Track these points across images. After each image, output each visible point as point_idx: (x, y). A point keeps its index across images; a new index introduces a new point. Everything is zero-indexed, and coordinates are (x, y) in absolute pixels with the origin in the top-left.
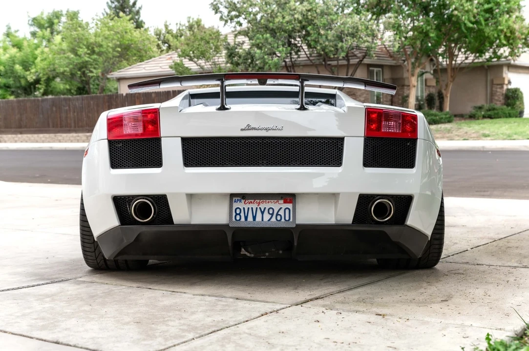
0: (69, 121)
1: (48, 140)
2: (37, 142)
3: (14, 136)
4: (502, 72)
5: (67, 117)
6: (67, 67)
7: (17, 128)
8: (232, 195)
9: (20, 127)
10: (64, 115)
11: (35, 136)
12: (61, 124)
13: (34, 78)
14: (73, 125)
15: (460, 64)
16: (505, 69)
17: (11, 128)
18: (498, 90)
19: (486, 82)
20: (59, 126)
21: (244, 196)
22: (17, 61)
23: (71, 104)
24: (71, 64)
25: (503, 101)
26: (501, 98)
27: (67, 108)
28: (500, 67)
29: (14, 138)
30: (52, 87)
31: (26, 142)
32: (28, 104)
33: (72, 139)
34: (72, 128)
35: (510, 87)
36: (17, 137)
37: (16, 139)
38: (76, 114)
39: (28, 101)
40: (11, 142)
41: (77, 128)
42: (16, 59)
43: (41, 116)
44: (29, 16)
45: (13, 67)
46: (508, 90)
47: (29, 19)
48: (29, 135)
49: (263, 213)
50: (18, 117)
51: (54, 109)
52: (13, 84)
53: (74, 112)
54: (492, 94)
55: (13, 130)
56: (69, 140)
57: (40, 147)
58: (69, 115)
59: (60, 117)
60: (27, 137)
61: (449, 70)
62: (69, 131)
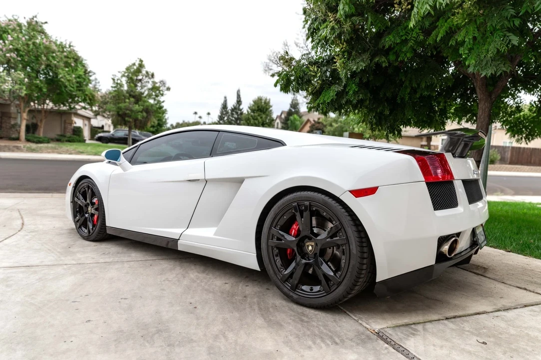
4: (71, 117)
15: (50, 109)
16: (73, 116)
18: (69, 126)
19: (61, 121)
25: (72, 133)
26: (71, 131)
28: (70, 114)
35: (75, 125)
46: (74, 127)
54: (65, 128)
61: (43, 112)
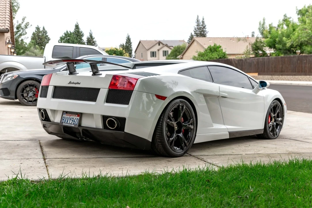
0: (306, 69)
1: (294, 79)
2: (289, 80)
3: (278, 76)
5: (305, 67)
6: (306, 38)
7: (280, 72)
8: (64, 112)
9: (282, 72)
10: (303, 65)
11: (289, 77)
12: (302, 70)
13: (290, 44)
14: (308, 71)
17: (277, 72)
20: (301, 71)
21: (67, 112)
22: (284, 35)
23: (307, 59)
24: (308, 37)
27: (305, 61)
29: (278, 78)
30: (303, 49)
31: (284, 80)
32: (286, 59)
33: (306, 79)
34: (308, 73)
36: (279, 77)
37: (279, 78)
38: (310, 65)
39: (286, 57)
40: (276, 80)
41: (310, 73)
42: (284, 34)
43: (292, 66)
44: (297, 9)
45: (282, 38)
47: (297, 11)
48: (286, 76)
49: (70, 120)
50: (281, 66)
51: (299, 62)
52: (282, 48)
53: (309, 64)
55: (278, 73)
56: (305, 80)
57: (286, 83)
58: (306, 66)
59: (302, 67)
60: (284, 77)
62: (306, 75)
